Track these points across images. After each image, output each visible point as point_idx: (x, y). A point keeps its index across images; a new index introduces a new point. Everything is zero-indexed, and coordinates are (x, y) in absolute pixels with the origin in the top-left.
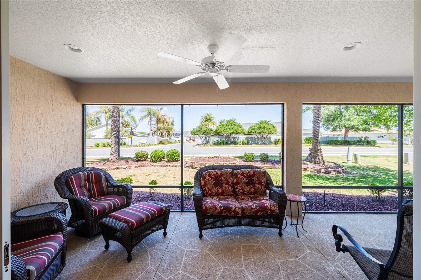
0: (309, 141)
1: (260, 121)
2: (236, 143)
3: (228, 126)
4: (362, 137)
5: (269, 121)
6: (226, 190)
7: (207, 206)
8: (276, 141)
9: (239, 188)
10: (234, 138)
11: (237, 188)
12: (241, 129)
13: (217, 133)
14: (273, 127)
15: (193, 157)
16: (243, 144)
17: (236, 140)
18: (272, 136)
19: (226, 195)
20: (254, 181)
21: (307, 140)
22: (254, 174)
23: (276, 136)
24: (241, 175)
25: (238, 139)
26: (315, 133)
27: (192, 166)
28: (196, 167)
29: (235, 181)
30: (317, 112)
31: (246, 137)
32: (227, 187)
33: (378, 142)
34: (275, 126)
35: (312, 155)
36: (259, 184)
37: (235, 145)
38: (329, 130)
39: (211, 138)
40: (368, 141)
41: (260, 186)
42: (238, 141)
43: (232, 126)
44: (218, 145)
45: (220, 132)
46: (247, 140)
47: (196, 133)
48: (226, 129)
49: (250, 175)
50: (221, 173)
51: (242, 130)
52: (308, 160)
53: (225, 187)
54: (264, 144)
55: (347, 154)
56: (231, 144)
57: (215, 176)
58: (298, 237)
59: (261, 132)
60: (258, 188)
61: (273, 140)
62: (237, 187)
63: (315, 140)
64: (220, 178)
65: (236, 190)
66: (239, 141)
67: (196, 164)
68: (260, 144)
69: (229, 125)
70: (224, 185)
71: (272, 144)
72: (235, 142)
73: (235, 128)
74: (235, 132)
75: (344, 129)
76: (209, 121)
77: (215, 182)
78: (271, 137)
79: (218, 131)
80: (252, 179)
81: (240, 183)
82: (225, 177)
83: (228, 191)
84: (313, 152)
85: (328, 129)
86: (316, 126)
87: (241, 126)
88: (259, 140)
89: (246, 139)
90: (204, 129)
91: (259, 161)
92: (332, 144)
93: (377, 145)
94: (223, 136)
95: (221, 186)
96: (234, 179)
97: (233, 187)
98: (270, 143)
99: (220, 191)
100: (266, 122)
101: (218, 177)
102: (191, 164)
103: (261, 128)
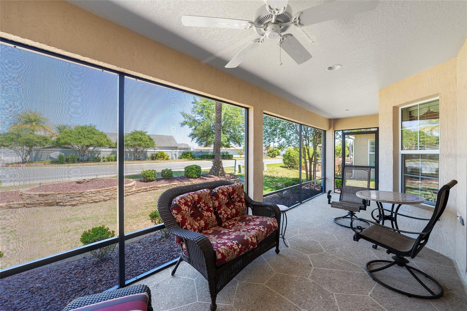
0: (186, 156)
1: (134, 131)
2: (97, 160)
3: (82, 134)
4: (224, 152)
5: (146, 132)
6: (209, 220)
7: (224, 252)
8: (153, 156)
9: (223, 212)
10: (92, 152)
11: (221, 213)
12: (105, 140)
13: (57, 145)
14: (150, 139)
15: (40, 184)
16: (109, 161)
17: (96, 155)
18: (148, 150)
19: (210, 226)
20: (234, 199)
21: (185, 155)
22: (234, 191)
23: (153, 150)
24: (222, 195)
25: (100, 154)
26: (217, 146)
27: (46, 202)
28: (57, 201)
29: (217, 204)
30: (219, 126)
31: (112, 151)
32: (209, 215)
33: (234, 156)
34: (152, 138)
35: (215, 168)
36: (239, 202)
37: (95, 162)
38: (203, 146)
39: (44, 152)
40: (228, 155)
41: (240, 204)
42: (99, 156)
43: (91, 135)
44: (62, 163)
45: (66, 143)
46: (115, 155)
47: (5, 144)
48: (80, 138)
49: (230, 193)
50: (199, 197)
51: (107, 141)
52: (212, 173)
53: (207, 215)
54: (140, 160)
55: (234, 166)
56: (88, 161)
57: (191, 203)
58: (287, 247)
59: (136, 145)
60: (240, 207)
61: (149, 155)
62: (220, 211)
63: (217, 153)
64: (198, 205)
65: (220, 216)
66: (101, 156)
67: (58, 196)
68: (132, 159)
69: (85, 133)
70: (205, 213)
71: (148, 159)
72: (96, 158)
73: (96, 137)
74: (96, 143)
75: (213, 145)
76: (34, 123)
77: (192, 211)
78: (147, 152)
79: (63, 141)
80: (232, 197)
81: (223, 205)
82: (204, 201)
83: (212, 220)
84: (216, 165)
85: (202, 144)
86: (218, 139)
87: (106, 136)
88: (132, 155)
89: (112, 153)
90: (26, 135)
91: (161, 179)
92: (205, 158)
93: (233, 159)
94: (70, 148)
95: (202, 217)
96: (214, 201)
97: (216, 213)
98: (145, 158)
99: (202, 223)
100: (142, 133)
101: (195, 202)
102: (41, 199)
103: (135, 140)
